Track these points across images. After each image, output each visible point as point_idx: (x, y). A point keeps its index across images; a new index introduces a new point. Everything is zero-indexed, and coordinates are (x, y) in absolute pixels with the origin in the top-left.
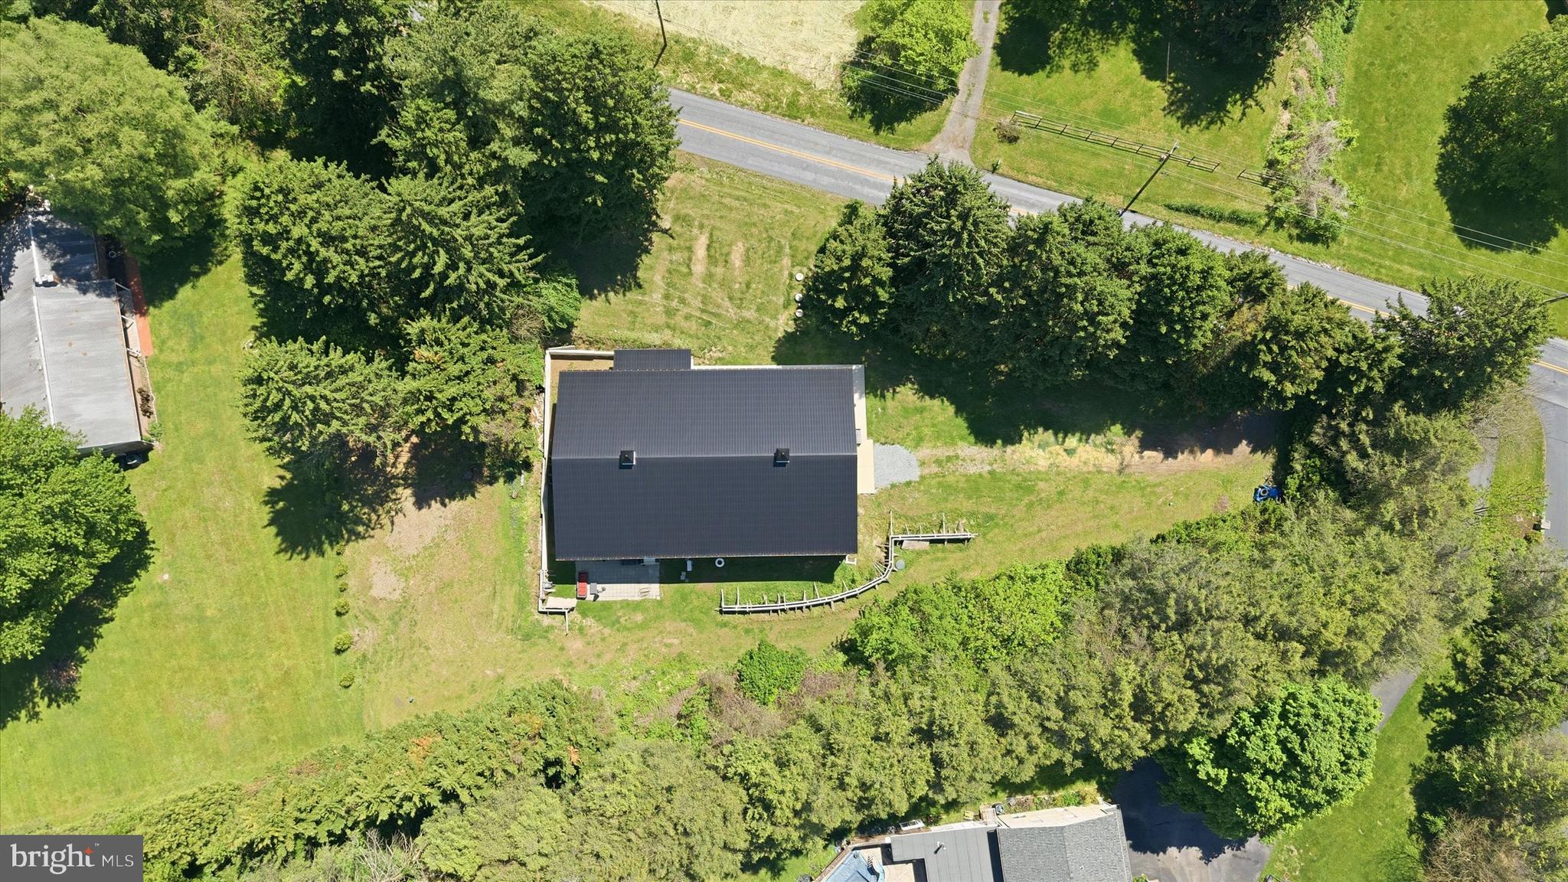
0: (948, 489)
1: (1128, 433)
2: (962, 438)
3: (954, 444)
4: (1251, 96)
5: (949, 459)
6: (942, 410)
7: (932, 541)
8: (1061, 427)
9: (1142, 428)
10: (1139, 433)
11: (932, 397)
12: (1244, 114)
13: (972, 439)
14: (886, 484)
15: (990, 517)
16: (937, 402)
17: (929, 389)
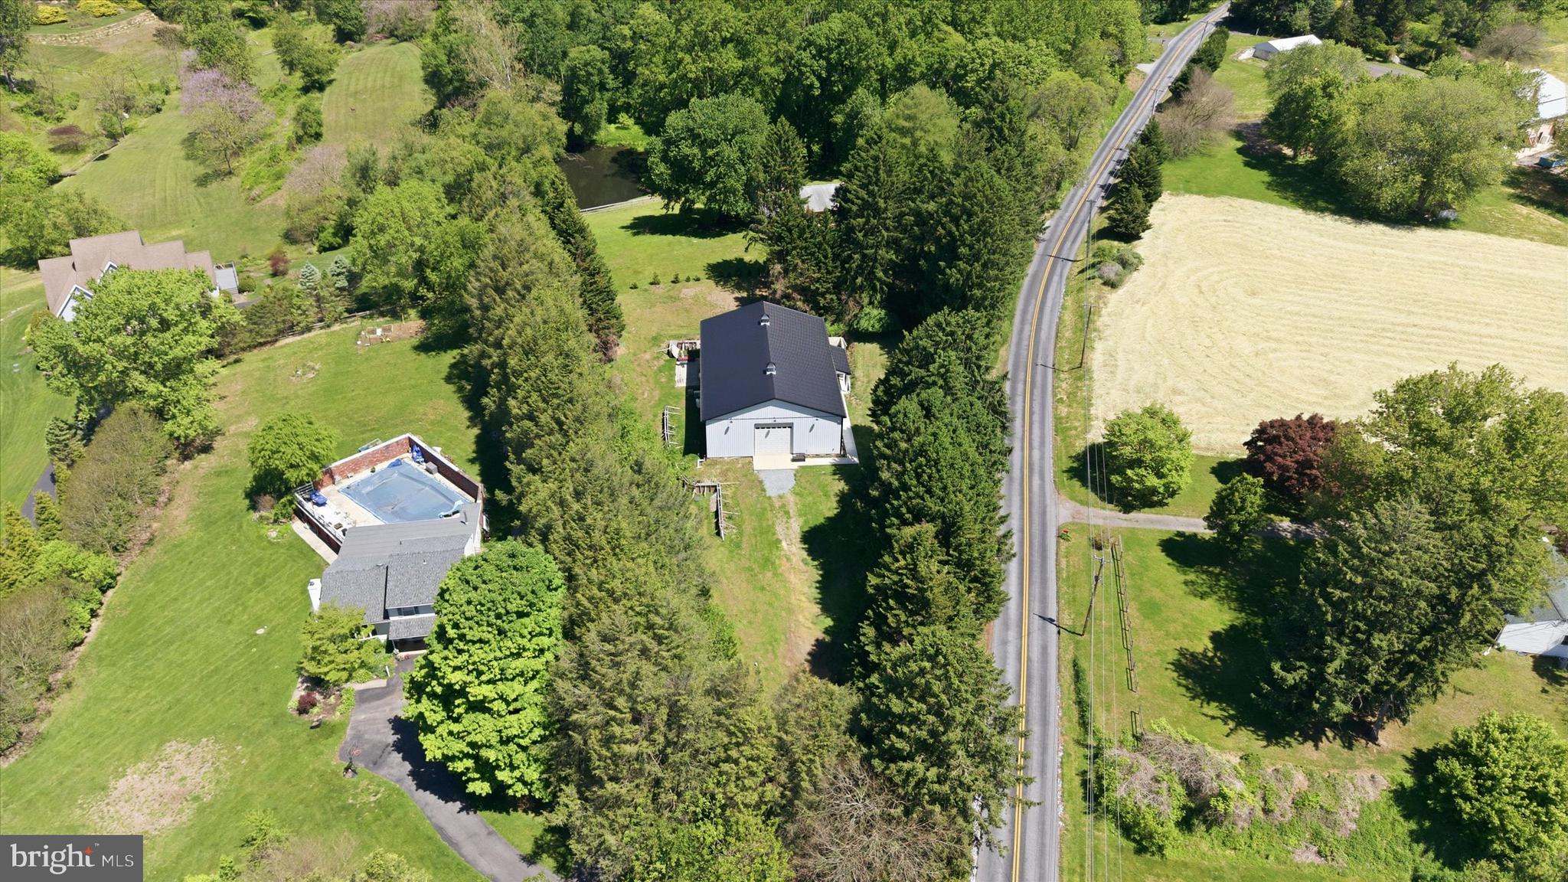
0: (761, 515)
1: (827, 631)
2: (806, 522)
3: (800, 516)
4: (1239, 724)
5: (787, 513)
6: (829, 508)
7: (717, 513)
8: (824, 586)
9: (832, 642)
10: (828, 639)
11: (839, 502)
12: (1213, 718)
13: (806, 529)
14: (762, 476)
15: (738, 546)
16: (835, 505)
17: (843, 499)
